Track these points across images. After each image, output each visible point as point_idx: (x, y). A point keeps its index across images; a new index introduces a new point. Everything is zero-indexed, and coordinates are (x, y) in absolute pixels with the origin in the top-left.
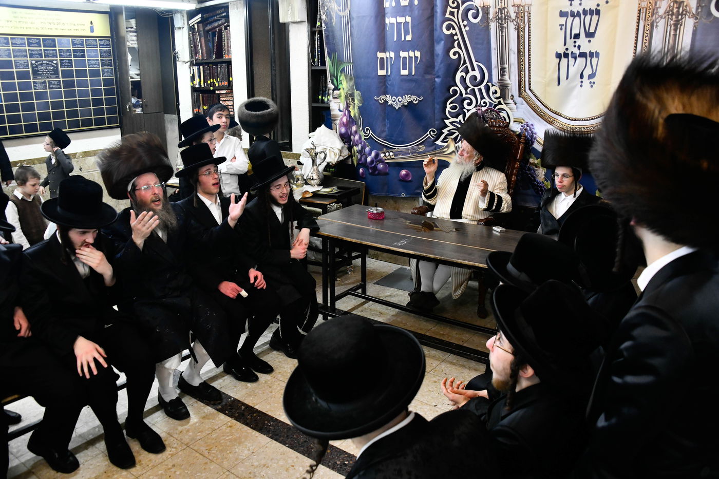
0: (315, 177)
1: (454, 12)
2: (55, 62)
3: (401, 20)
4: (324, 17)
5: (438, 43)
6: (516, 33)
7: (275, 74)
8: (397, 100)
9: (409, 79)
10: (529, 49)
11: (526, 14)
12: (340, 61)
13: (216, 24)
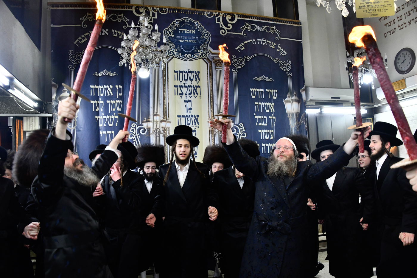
1: (133, 130)
3: (109, 132)
11: (168, 131)
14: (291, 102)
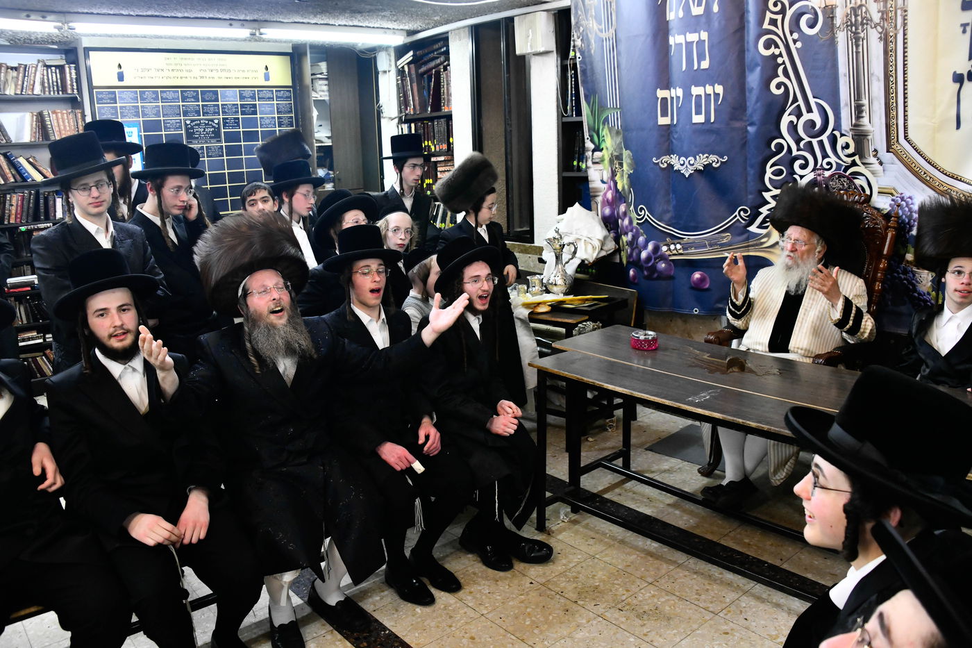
0: (560, 282)
1: (777, 20)
2: (216, 121)
3: (693, 37)
4: (578, 43)
5: (752, 70)
6: (881, 45)
7: (511, 131)
8: (687, 163)
9: (705, 129)
10: (904, 71)
11: (899, 12)
12: (603, 107)
13: (432, 64)
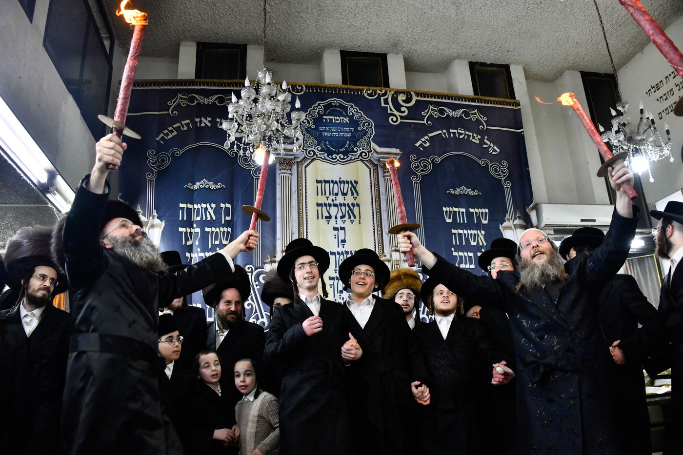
14: (513, 227)
